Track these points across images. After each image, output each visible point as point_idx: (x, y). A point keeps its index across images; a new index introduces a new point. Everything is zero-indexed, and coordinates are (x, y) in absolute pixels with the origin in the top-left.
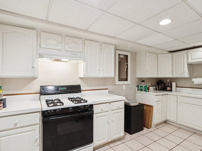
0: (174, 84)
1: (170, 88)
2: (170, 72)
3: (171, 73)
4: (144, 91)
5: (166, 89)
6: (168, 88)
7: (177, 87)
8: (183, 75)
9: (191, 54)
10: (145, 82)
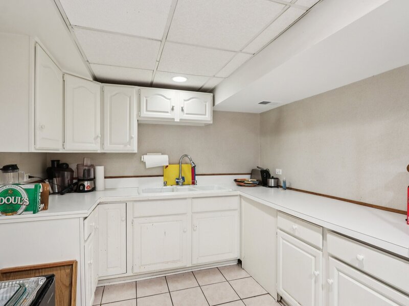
0: (100, 171)
1: (91, 184)
2: (98, 137)
3: (99, 139)
4: (26, 210)
5: (81, 188)
6: (86, 184)
7: (105, 178)
8: (128, 146)
9: (146, 97)
10: (20, 171)
